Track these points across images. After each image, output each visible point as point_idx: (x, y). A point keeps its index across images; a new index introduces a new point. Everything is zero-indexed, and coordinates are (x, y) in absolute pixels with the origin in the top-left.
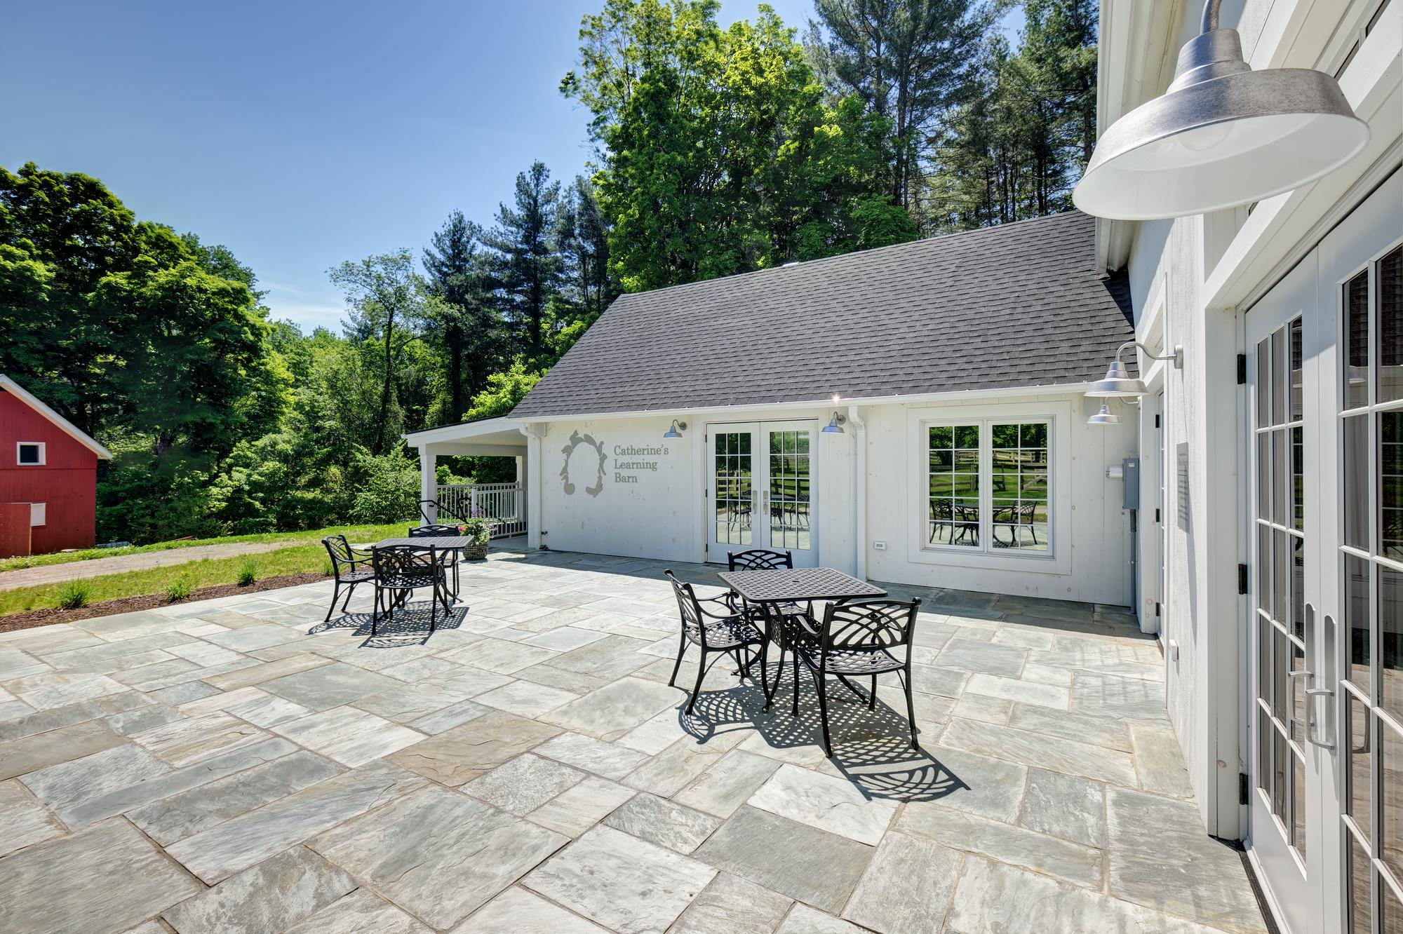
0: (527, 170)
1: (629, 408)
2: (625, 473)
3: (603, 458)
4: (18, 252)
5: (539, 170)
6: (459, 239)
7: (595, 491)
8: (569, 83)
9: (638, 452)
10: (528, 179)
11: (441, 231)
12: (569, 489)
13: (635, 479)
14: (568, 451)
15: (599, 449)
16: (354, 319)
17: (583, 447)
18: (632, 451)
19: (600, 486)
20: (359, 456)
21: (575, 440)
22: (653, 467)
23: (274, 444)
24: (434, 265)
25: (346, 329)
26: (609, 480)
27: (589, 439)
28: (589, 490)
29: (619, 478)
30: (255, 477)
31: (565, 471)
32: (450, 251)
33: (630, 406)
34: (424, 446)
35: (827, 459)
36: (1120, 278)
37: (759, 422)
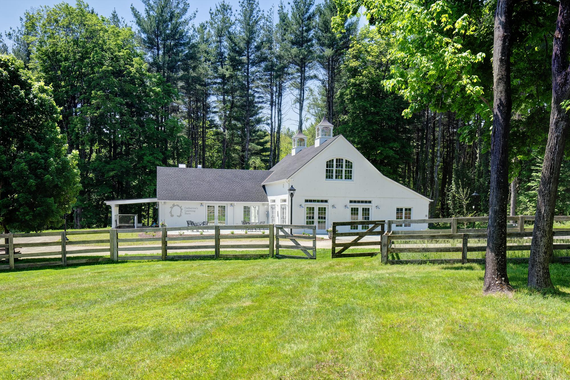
3: (182, 209)
7: (179, 216)
9: (191, 208)
12: (172, 216)
13: (190, 214)
14: (172, 208)
15: (181, 208)
17: (176, 207)
18: (189, 208)
19: (181, 215)
21: (174, 205)
22: (195, 211)
26: (183, 214)
27: (178, 206)
28: (177, 216)
29: (186, 213)
31: (171, 212)
33: (191, 200)
34: (114, 205)
35: (229, 211)
36: (264, 187)
37: (217, 204)
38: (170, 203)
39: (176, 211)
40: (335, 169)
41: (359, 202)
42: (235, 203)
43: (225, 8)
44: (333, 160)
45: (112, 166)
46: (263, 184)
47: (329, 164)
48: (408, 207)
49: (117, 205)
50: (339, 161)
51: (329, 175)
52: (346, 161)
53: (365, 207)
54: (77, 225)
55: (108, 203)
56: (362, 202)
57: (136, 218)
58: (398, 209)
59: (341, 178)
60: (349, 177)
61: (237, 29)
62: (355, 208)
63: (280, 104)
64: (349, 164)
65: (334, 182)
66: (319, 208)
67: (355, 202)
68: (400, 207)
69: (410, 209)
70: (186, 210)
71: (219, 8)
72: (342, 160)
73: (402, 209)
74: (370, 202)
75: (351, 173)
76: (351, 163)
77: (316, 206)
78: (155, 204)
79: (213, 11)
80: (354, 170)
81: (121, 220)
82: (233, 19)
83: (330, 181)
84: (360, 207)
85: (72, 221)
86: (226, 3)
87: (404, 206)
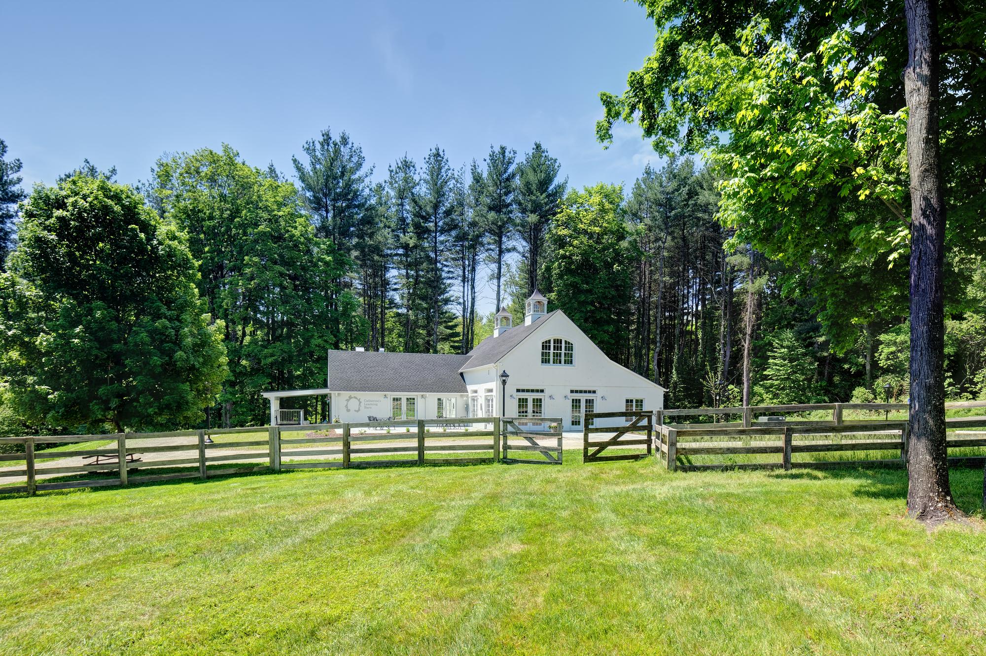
3: (360, 402)
7: (357, 411)
12: (348, 410)
13: (370, 408)
14: (348, 400)
15: (359, 400)
17: (352, 400)
18: (370, 401)
19: (360, 410)
21: (350, 397)
22: (377, 405)
26: (362, 408)
27: (355, 398)
28: (355, 411)
29: (366, 407)
33: (372, 390)
34: (273, 398)
35: (420, 404)
36: (462, 374)
37: (404, 395)
38: (346, 394)
39: (353, 404)
40: (552, 351)
41: (581, 392)
42: (428, 394)
43: (407, 165)
44: (549, 341)
45: (270, 351)
46: (460, 371)
47: (546, 346)
48: (639, 397)
49: (277, 398)
50: (558, 342)
51: (545, 361)
52: (566, 342)
53: (588, 398)
54: (226, 424)
55: (266, 395)
56: (585, 392)
57: (302, 413)
58: (627, 401)
59: (560, 363)
60: (569, 361)
61: (422, 190)
62: (576, 400)
63: (473, 280)
64: (569, 347)
65: (551, 368)
66: (534, 400)
67: (577, 392)
68: (630, 398)
69: (642, 401)
70: (366, 403)
71: (400, 165)
72: (561, 341)
73: (631, 401)
74: (594, 392)
75: (572, 357)
76: (572, 344)
78: (324, 396)
79: (394, 168)
80: (575, 353)
81: (284, 416)
82: (416, 178)
83: (546, 366)
84: (583, 397)
85: (220, 419)
86: (409, 159)
87: (634, 396)
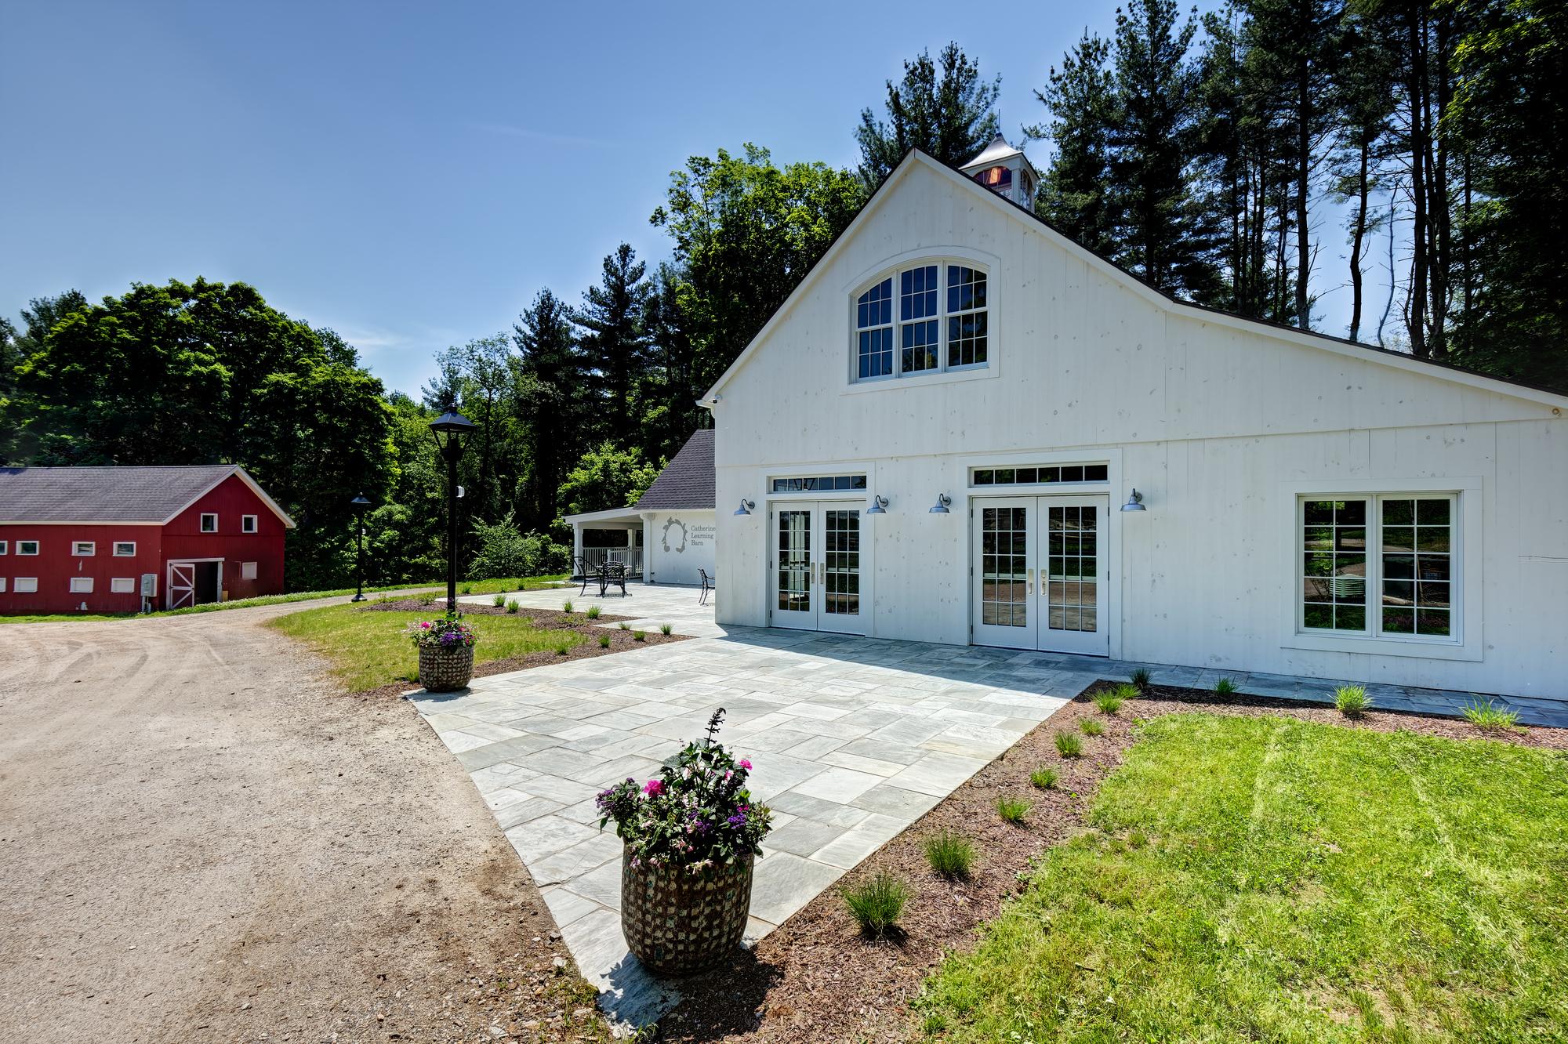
0: (613, 252)
1: (699, 507)
2: (697, 540)
3: (685, 532)
4: (207, 357)
5: (625, 251)
6: (548, 315)
7: (680, 550)
8: (659, 217)
9: (703, 529)
10: (615, 261)
11: (531, 309)
12: (667, 549)
13: (702, 543)
14: (666, 528)
15: (683, 527)
16: (434, 385)
17: (674, 526)
19: (683, 547)
20: (477, 526)
21: (670, 522)
23: (390, 514)
24: (525, 342)
25: (426, 395)
26: (688, 544)
27: (678, 522)
28: (678, 550)
29: (694, 543)
30: (377, 544)
31: (664, 539)
32: (538, 327)
34: (576, 525)
38: (663, 515)
39: (675, 536)
40: (896, 322)
41: (1026, 476)
44: (886, 284)
47: (871, 306)
48: (1415, 491)
50: (919, 280)
51: (872, 361)
52: (953, 271)
53: (1064, 503)
55: (569, 519)
56: (1049, 474)
58: (1315, 513)
59: (934, 364)
60: (971, 349)
62: (1004, 512)
64: (969, 286)
66: (830, 515)
67: (1004, 477)
68: (1334, 492)
70: (695, 533)
72: (933, 270)
73: (1354, 511)
74: (1098, 473)
75: (983, 329)
76: (984, 276)
77: (820, 505)
80: (998, 309)
83: (875, 387)
84: (1034, 500)
